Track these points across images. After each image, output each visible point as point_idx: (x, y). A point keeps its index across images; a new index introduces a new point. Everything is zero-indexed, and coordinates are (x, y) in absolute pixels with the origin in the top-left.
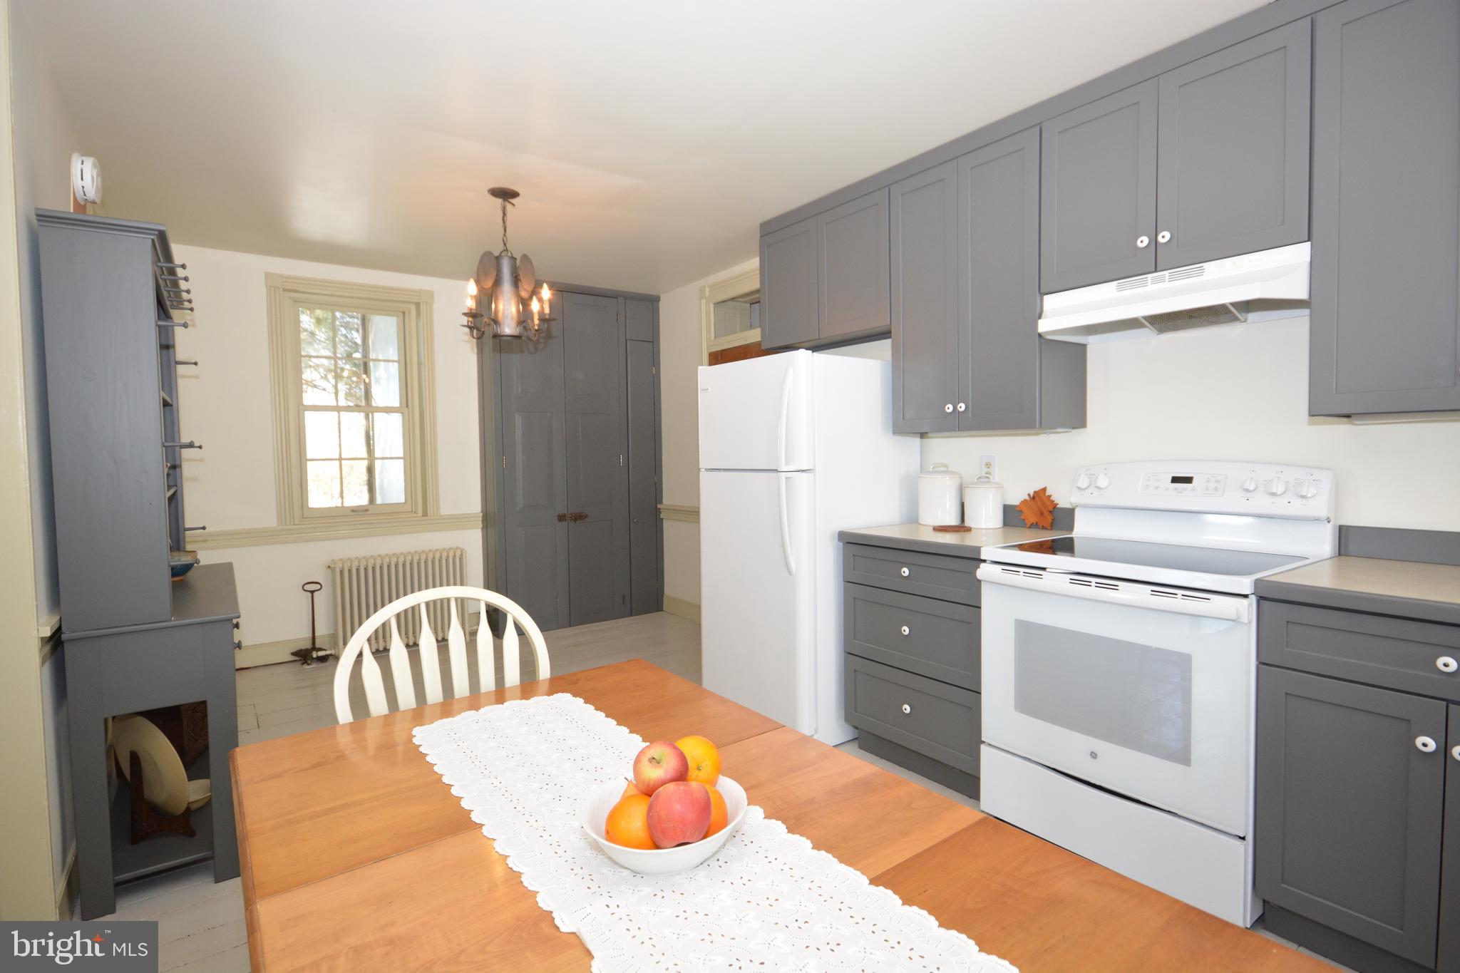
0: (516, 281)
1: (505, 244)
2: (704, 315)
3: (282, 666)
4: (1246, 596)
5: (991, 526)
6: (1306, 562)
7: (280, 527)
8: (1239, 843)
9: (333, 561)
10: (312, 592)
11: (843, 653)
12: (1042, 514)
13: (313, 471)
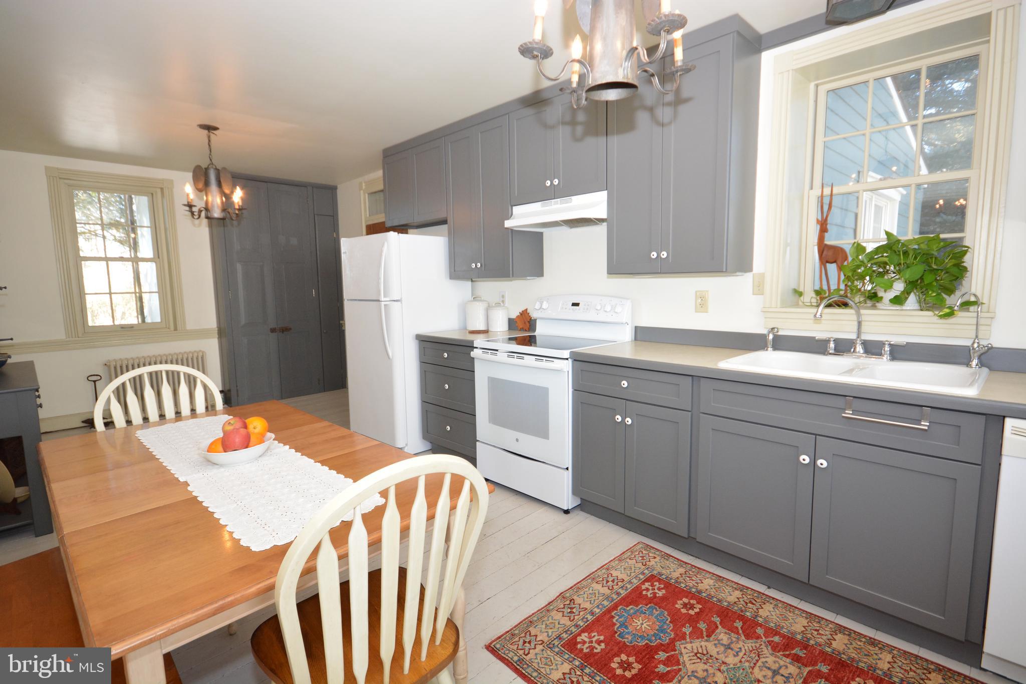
0: (219, 185)
1: (211, 160)
2: (362, 199)
3: (76, 430)
4: (567, 359)
5: (501, 330)
6: (615, 343)
7: (68, 339)
8: (566, 472)
9: (109, 361)
10: (95, 382)
11: (420, 401)
12: (525, 323)
13: (91, 302)
